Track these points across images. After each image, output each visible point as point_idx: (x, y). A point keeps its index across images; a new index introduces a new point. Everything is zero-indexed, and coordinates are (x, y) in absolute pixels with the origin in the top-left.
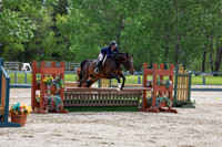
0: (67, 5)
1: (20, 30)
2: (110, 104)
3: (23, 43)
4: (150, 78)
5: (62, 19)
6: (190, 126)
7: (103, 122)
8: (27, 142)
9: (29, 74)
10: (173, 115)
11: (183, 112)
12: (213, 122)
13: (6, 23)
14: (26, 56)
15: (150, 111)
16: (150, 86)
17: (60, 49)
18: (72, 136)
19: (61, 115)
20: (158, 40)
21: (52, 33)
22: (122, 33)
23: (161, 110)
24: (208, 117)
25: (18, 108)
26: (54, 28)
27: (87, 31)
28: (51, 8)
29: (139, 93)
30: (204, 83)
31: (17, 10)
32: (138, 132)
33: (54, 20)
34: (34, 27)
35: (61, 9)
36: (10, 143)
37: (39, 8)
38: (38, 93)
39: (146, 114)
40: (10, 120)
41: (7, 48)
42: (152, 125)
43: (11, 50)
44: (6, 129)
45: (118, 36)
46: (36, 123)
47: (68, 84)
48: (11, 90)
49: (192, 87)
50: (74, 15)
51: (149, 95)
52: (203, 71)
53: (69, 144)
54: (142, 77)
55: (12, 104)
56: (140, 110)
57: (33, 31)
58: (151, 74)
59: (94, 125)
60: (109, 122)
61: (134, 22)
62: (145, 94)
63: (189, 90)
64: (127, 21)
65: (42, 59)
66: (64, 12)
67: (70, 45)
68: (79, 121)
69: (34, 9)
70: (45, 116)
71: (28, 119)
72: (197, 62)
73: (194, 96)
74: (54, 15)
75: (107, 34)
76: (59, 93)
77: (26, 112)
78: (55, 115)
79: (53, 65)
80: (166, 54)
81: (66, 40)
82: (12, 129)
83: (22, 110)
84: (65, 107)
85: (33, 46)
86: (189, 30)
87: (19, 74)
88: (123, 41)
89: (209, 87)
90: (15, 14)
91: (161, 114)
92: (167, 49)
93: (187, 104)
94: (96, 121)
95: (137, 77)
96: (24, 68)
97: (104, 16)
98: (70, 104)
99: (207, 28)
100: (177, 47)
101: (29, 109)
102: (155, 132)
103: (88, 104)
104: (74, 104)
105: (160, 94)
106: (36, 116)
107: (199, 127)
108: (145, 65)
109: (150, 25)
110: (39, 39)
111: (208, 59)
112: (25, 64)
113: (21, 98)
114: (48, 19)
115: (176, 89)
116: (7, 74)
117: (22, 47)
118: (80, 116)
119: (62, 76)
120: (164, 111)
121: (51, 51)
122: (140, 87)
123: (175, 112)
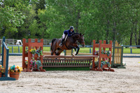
0: (45, 3)
1: (15, 19)
2: (72, 66)
3: (17, 27)
4: (97, 49)
5: (42, 12)
6: (122, 80)
7: (67, 77)
8: (20, 90)
9: (21, 47)
10: (112, 73)
11: (118, 71)
12: (137, 77)
13: (6, 15)
14: (19, 35)
15: (97, 70)
16: (97, 54)
17: (41, 31)
18: (48, 86)
19: (41, 73)
20: (102, 25)
21: (35, 21)
22: (80, 21)
23: (104, 70)
24: (134, 74)
25: (14, 69)
26: (37, 18)
27: (57, 19)
28: (35, 5)
29: (90, 59)
30: (131, 53)
31: (14, 6)
32: (89, 83)
33: (37, 13)
34: (24, 17)
35: (41, 6)
36: (9, 90)
37: (27, 5)
38: (26, 59)
39: (95, 72)
40: (9, 76)
41: (7, 31)
42: (98, 79)
43: (10, 32)
44: (6, 81)
45: (77, 23)
46: (25, 78)
47: (45, 53)
48: (10, 57)
49: (124, 55)
50: (49, 9)
51: (96, 60)
52: (131, 45)
53: (46, 91)
54: (92, 49)
55: (10, 65)
56: (91, 70)
57: (24, 20)
58: (97, 47)
59: (62, 79)
60: (71, 77)
61: (87, 14)
62: (94, 60)
63: (122, 57)
64: (83, 13)
65: (29, 38)
66: (43, 8)
67: (47, 28)
68: (52, 77)
69: (24, 5)
70: (31, 73)
71: (20, 75)
72: (127, 39)
73: (125, 61)
74: (37, 9)
75: (70, 21)
76: (40, 59)
77: (19, 71)
78: (37, 73)
79: (36, 41)
80: (107, 34)
81: (44, 25)
82: (10, 82)
83: (17, 70)
84: (43, 68)
85: (23, 29)
86: (122, 19)
87: (15, 47)
88: (80, 26)
89: (134, 55)
90: (12, 9)
91: (104, 72)
92: (108, 31)
93: (120, 66)
94: (63, 77)
95: (89, 49)
96: (18, 43)
97: (68, 10)
98: (47, 66)
99: (133, 18)
100: (114, 30)
101: (21, 69)
102: (100, 83)
103: (58, 66)
104: (49, 66)
105: (104, 60)
106: (25, 73)
107: (128, 81)
108: (94, 41)
109: (97, 15)
110: (27, 25)
111: (134, 38)
112: (18, 41)
113: (16, 62)
114: (32, 12)
115: (113, 56)
116: (7, 47)
117: (16, 30)
118: (53, 74)
119: (41, 48)
120: (106, 70)
121: (35, 32)
122: (91, 55)
123: (113, 71)
